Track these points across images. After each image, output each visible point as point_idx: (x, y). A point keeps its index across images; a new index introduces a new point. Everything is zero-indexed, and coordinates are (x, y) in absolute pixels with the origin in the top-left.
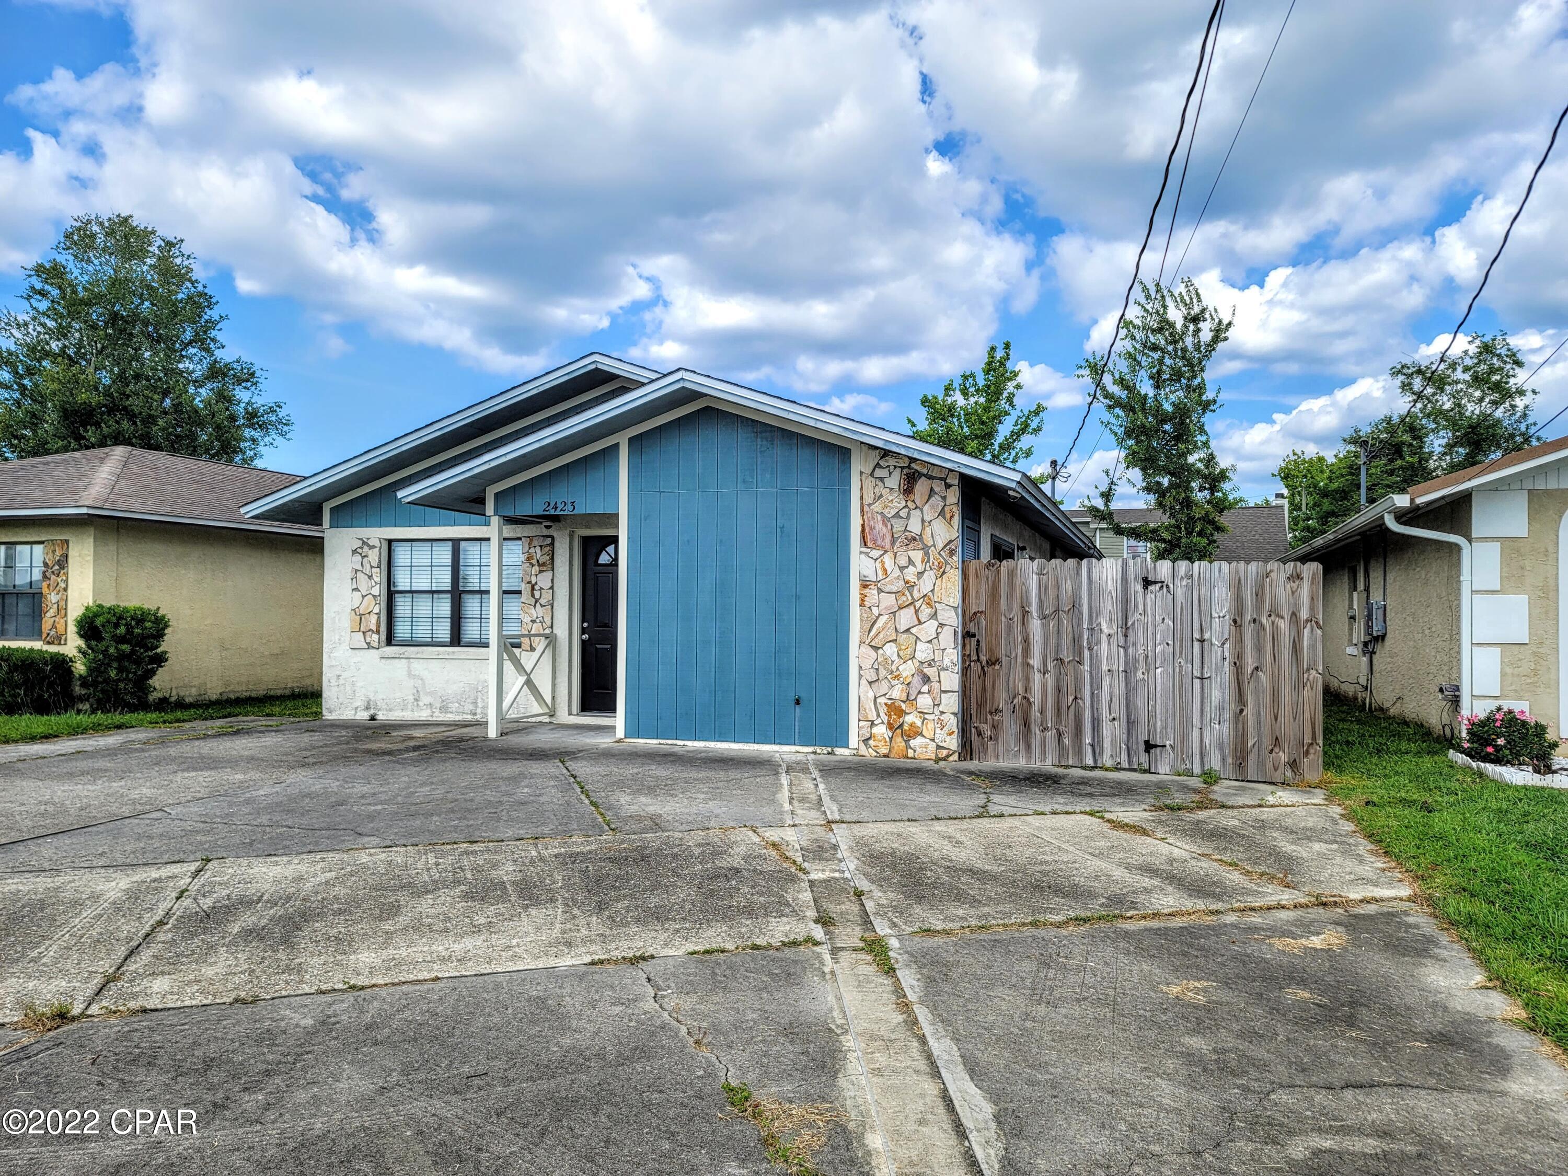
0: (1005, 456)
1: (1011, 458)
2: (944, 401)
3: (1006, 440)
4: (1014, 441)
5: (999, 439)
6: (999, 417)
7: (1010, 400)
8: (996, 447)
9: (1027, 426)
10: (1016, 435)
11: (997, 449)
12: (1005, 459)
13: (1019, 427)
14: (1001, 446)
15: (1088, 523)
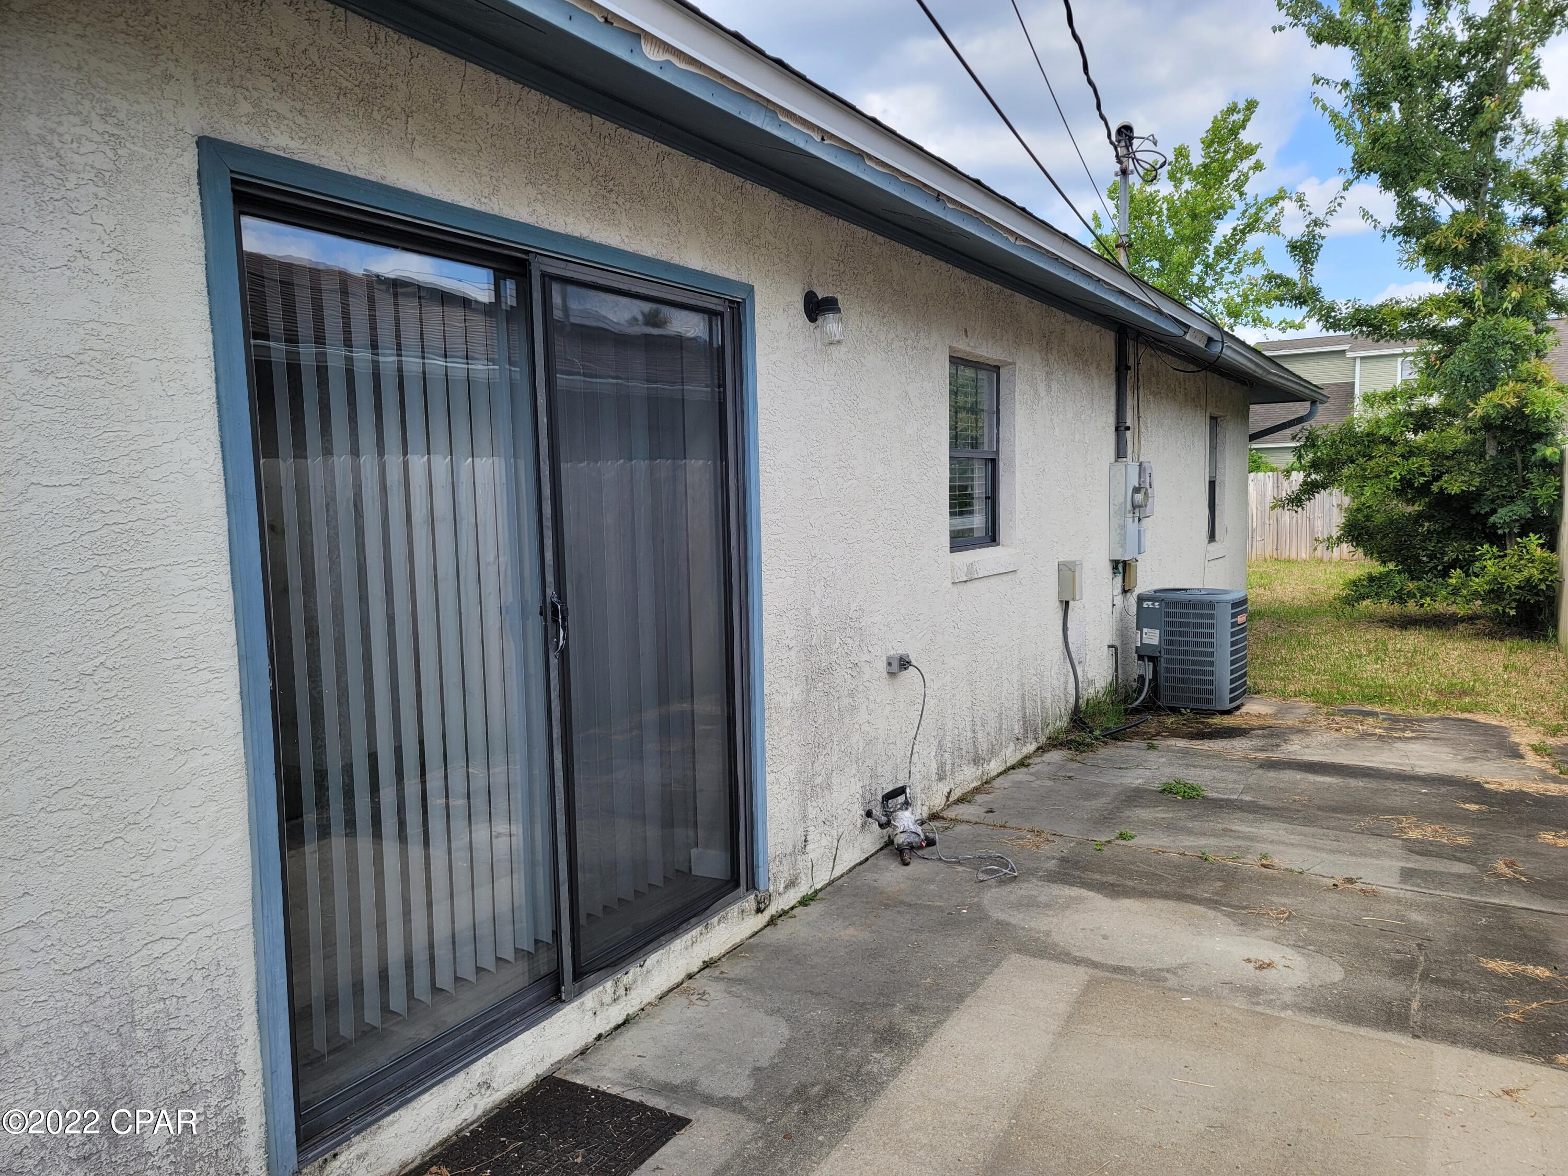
0: (1222, 265)
1: (1232, 267)
2: (1141, 191)
3: (1226, 241)
4: (1237, 242)
5: (1217, 239)
6: (1219, 212)
7: (1239, 187)
8: (1211, 253)
9: (1257, 218)
10: (1240, 234)
11: (1212, 256)
12: (1222, 269)
13: (1245, 221)
14: (1217, 252)
15: (1343, 352)
